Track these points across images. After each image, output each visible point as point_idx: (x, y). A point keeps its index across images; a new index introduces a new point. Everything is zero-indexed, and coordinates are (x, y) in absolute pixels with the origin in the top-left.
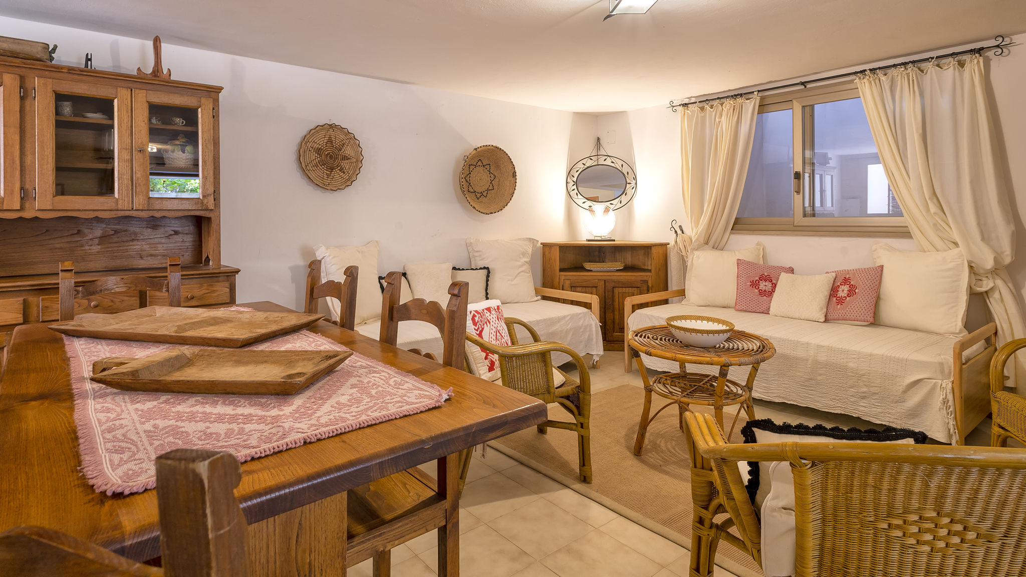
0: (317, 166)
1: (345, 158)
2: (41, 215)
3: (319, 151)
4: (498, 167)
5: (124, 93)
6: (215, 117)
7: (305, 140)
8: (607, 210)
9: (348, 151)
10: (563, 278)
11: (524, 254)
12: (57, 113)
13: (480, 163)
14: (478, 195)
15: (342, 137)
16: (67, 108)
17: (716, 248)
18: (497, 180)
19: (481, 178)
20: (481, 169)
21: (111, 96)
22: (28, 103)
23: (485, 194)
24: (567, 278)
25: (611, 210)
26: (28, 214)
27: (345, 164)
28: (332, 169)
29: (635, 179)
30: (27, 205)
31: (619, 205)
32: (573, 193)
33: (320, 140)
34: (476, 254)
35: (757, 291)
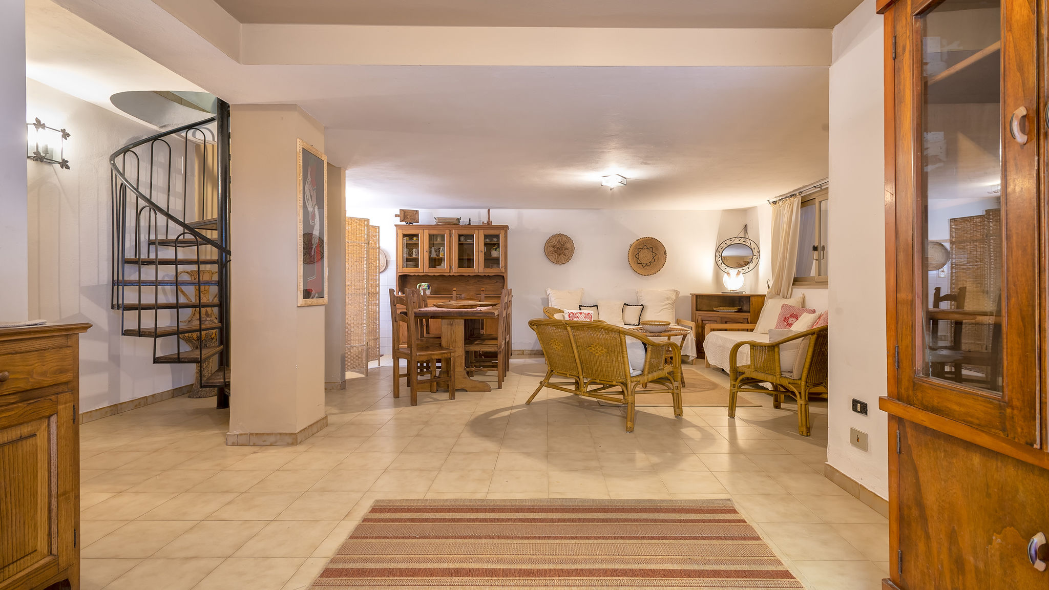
0: (553, 253)
1: (566, 249)
2: (455, 274)
3: (554, 247)
4: (657, 249)
5: (476, 232)
6: (506, 237)
7: (548, 242)
8: (739, 273)
9: (568, 245)
10: (697, 314)
11: (668, 299)
12: (459, 240)
13: (645, 247)
14: (644, 265)
15: (565, 239)
16: (462, 239)
17: (785, 297)
18: (657, 256)
19: (646, 256)
20: (646, 251)
21: (473, 234)
22: (451, 238)
23: (649, 264)
24: (700, 315)
25: (741, 274)
26: (451, 274)
27: (566, 252)
28: (560, 254)
29: (759, 252)
30: (451, 271)
31: (748, 270)
32: (719, 263)
33: (555, 241)
34: (641, 298)
35: (786, 323)
